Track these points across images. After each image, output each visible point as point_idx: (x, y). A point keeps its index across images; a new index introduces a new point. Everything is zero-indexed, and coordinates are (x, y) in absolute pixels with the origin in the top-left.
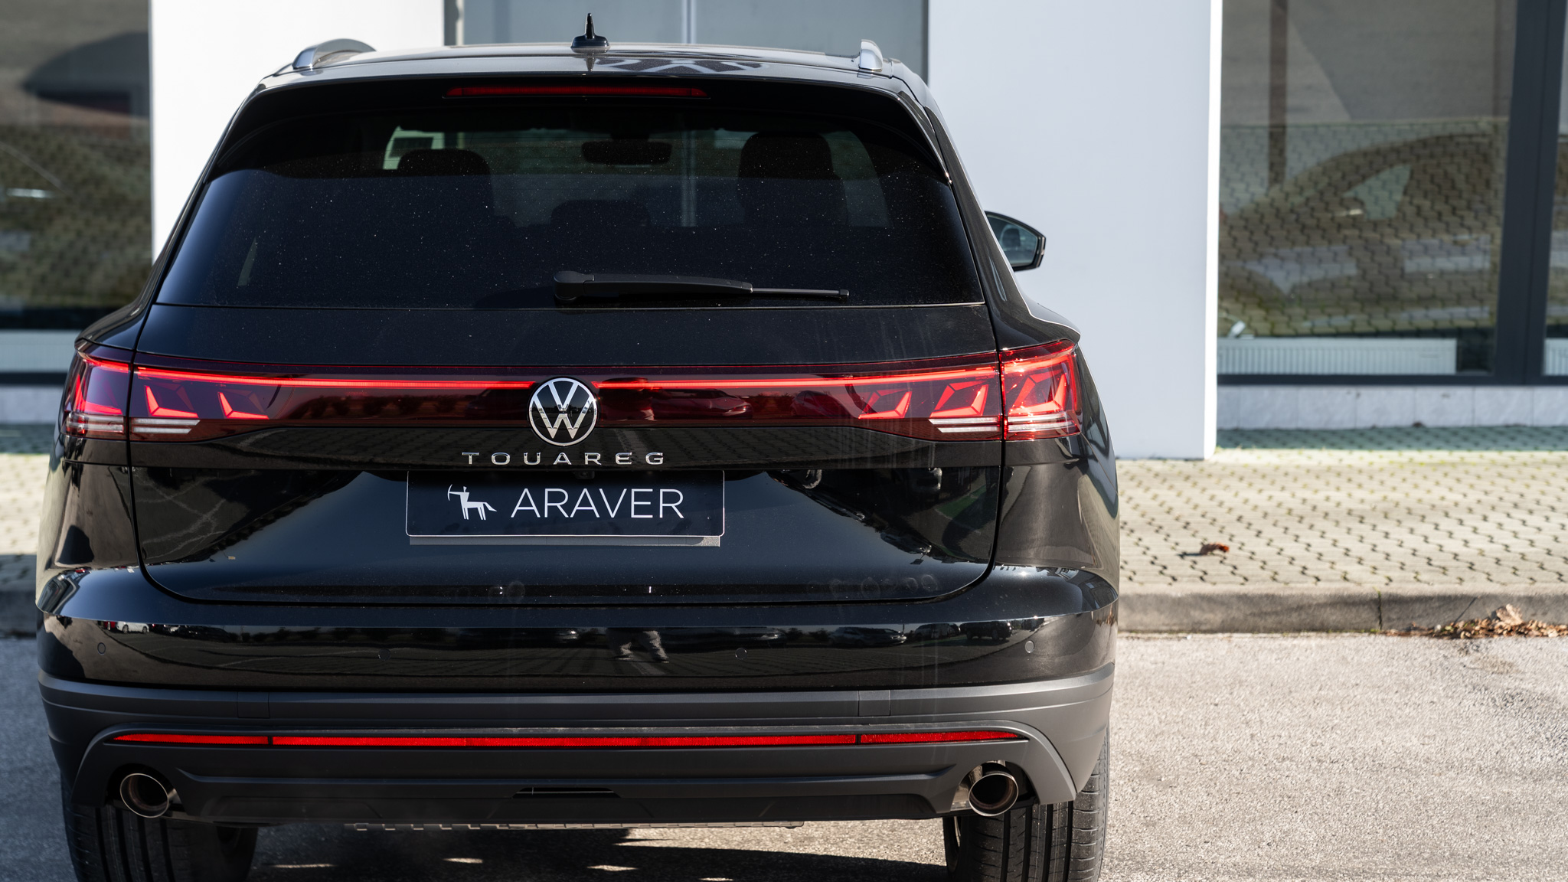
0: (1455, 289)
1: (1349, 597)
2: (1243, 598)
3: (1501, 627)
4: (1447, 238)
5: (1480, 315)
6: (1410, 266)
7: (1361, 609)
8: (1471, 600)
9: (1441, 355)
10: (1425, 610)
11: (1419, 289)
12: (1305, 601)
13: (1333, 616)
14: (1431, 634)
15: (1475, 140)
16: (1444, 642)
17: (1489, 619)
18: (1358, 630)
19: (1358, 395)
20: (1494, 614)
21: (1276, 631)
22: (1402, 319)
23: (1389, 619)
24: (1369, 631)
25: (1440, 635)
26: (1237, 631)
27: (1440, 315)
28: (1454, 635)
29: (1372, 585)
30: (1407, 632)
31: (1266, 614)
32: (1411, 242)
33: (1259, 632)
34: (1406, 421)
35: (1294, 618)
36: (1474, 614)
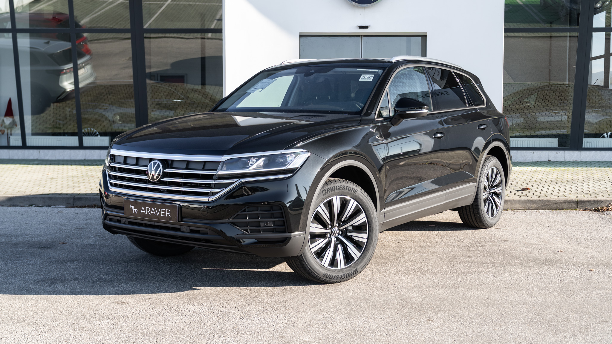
0: (557, 125)
1: (569, 200)
2: (541, 201)
3: (610, 209)
4: (547, 113)
6: (539, 120)
7: (573, 204)
8: (602, 201)
9: (554, 142)
10: (590, 204)
11: (542, 126)
12: (558, 202)
13: (565, 206)
14: (592, 210)
15: (562, 86)
16: (596, 212)
17: (607, 206)
18: (572, 209)
19: (534, 153)
20: (608, 205)
21: (550, 209)
22: (538, 133)
23: (580, 207)
24: (575, 209)
25: (594, 211)
26: (540, 209)
27: (554, 132)
28: (598, 211)
29: (573, 198)
30: (585, 210)
31: (547, 205)
32: (537, 114)
33: (546, 210)
34: (547, 160)
35: (555, 206)
36: (603, 205)
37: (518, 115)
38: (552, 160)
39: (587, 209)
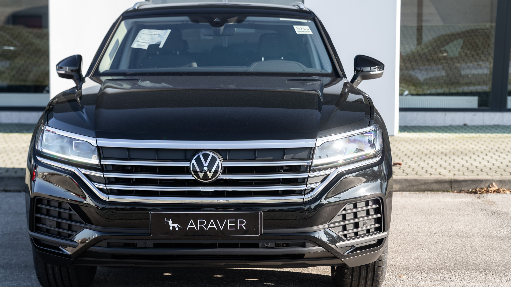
0: (478, 80)
1: (441, 180)
2: (406, 180)
3: (491, 190)
4: (475, 64)
5: (486, 88)
6: (463, 73)
7: (445, 184)
8: (481, 181)
9: (473, 102)
10: (466, 185)
11: (466, 80)
12: (427, 181)
13: (436, 186)
14: (468, 192)
15: (485, 31)
16: (472, 195)
17: (487, 188)
18: (444, 191)
19: (445, 115)
20: (489, 185)
21: (417, 191)
22: (460, 90)
23: (454, 188)
24: (448, 191)
25: (471, 193)
26: (404, 191)
27: (473, 88)
28: (476, 193)
29: (448, 176)
30: (460, 192)
31: (414, 185)
32: (464, 65)
33: (411, 191)
34: (461, 123)
35: (423, 187)
36: (482, 186)
37: (440, 67)
38: (469, 123)
39: (463, 191)
